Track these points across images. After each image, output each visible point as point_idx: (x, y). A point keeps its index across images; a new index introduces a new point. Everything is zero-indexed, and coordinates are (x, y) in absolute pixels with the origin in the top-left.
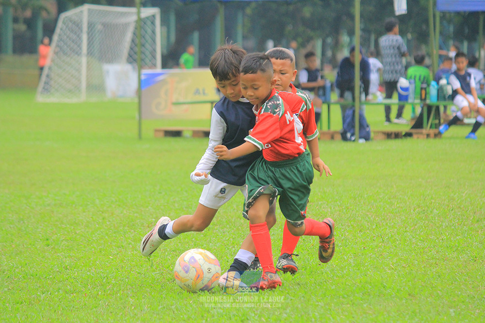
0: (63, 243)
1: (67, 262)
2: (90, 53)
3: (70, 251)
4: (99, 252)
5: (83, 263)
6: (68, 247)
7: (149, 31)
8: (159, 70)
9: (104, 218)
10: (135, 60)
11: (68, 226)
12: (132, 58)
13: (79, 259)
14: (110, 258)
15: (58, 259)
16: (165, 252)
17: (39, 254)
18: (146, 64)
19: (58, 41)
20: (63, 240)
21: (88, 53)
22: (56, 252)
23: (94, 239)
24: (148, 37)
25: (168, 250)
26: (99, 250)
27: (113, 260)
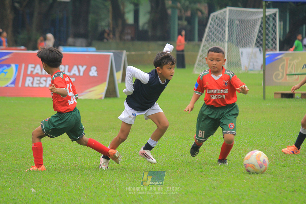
0: (212, 171)
1: (215, 183)
2: (230, 40)
3: (217, 176)
4: (237, 177)
5: (226, 185)
6: (215, 173)
7: (271, 25)
8: (278, 52)
9: (240, 154)
10: (261, 45)
11: (215, 159)
12: (259, 44)
13: (223, 182)
14: (244, 181)
15: (208, 182)
16: (282, 178)
17: (196, 178)
18: (269, 47)
19: (208, 33)
20: (212, 168)
21: (228, 41)
22: (207, 177)
23: (233, 168)
24: (270, 29)
25: (284, 176)
26: (236, 176)
27: (246, 183)
